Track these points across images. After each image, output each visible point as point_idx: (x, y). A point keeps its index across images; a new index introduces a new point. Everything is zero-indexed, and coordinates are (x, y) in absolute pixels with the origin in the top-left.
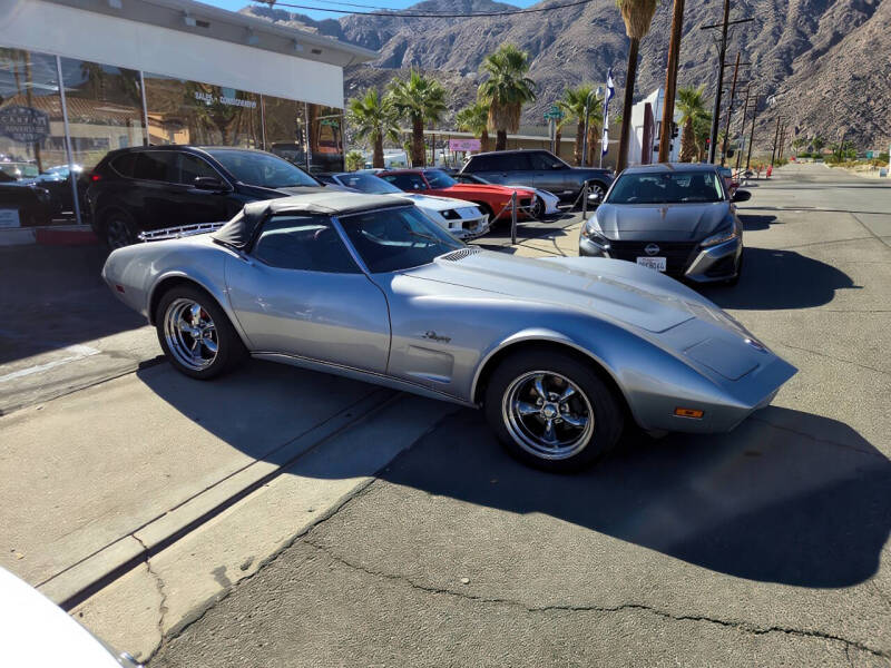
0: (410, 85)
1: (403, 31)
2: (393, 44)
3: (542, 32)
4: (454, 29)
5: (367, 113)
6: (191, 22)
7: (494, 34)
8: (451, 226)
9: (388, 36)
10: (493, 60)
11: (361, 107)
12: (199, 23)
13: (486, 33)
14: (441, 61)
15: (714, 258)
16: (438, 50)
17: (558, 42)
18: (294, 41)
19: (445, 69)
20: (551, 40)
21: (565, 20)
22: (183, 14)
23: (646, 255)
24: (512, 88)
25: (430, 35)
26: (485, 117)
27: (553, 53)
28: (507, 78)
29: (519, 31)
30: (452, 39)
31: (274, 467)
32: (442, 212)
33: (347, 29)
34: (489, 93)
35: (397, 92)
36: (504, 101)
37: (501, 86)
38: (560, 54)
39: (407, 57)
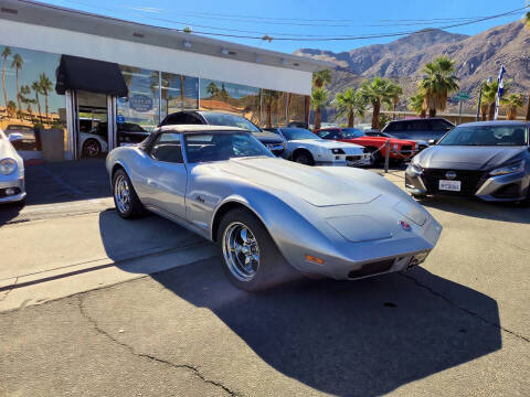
0: (374, 84)
1: (388, 55)
2: (380, 63)
3: (485, 49)
4: (421, 52)
5: (346, 101)
6: (226, 52)
7: (450, 53)
8: (337, 158)
9: (379, 58)
10: (429, 66)
11: (342, 97)
12: (230, 53)
13: (444, 52)
14: (411, 71)
15: (500, 184)
16: (409, 65)
17: (498, 54)
18: (282, 59)
19: (413, 76)
20: (491, 53)
21: (503, 41)
22: (222, 49)
23: (445, 179)
24: (442, 83)
25: (405, 57)
26: (422, 101)
27: (493, 62)
28: (438, 76)
29: (467, 50)
30: (420, 58)
31: (111, 262)
32: (333, 150)
33: (354, 56)
34: (425, 86)
35: (365, 88)
36: (435, 91)
37: (434, 82)
38: (498, 62)
39: (389, 70)
